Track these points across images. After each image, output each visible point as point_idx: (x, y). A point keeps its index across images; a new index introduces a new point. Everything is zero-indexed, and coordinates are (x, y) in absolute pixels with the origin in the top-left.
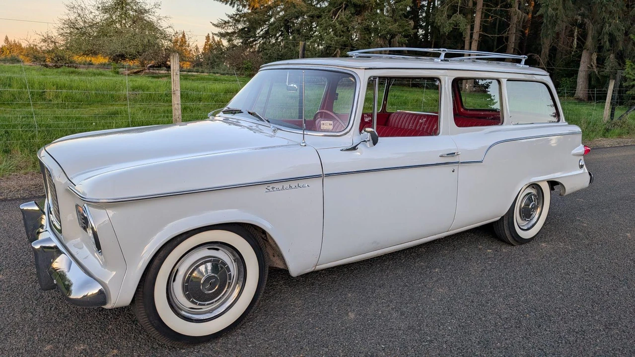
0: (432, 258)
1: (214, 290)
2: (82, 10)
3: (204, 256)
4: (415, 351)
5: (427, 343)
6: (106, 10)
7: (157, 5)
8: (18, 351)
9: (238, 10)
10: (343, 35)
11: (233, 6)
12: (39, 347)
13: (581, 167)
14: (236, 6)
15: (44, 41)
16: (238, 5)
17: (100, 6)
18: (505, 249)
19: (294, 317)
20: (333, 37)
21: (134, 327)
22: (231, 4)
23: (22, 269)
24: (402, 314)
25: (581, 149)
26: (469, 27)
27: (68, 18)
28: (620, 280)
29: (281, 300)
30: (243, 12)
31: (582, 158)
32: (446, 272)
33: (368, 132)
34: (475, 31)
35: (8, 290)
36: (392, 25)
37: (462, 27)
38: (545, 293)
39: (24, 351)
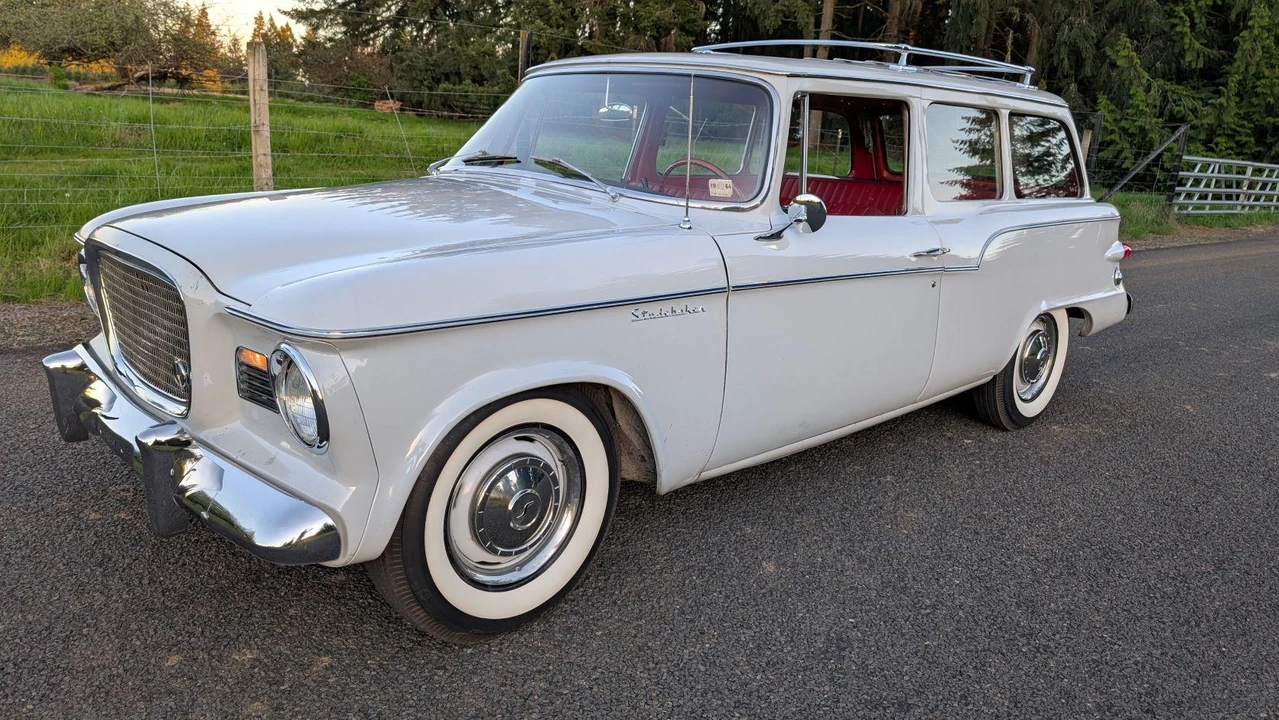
0: (873, 458)
1: (529, 525)
3: (511, 453)
4: (912, 625)
5: (928, 611)
8: (107, 670)
10: (563, 25)
12: (153, 661)
13: (1117, 282)
18: (995, 438)
19: (660, 574)
20: (543, 29)
21: (343, 609)
23: (31, 503)
24: (862, 560)
25: (1117, 249)
26: (812, 20)
28: (1206, 486)
29: (623, 544)
31: (1118, 265)
32: (907, 481)
33: (801, 203)
34: (823, 28)
35: (21, 548)
36: (663, 9)
37: (800, 19)
38: (1094, 513)
39: (121, 671)
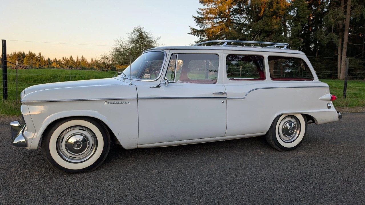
2: (123, 43)
3: (76, 132)
6: (133, 42)
7: (158, 38)
9: (201, 38)
11: (198, 37)
13: (329, 107)
14: (199, 36)
15: (103, 58)
16: (200, 36)
17: (131, 40)
22: (197, 35)
25: (329, 96)
27: (115, 47)
30: (203, 39)
34: (344, 42)
37: (335, 40)
